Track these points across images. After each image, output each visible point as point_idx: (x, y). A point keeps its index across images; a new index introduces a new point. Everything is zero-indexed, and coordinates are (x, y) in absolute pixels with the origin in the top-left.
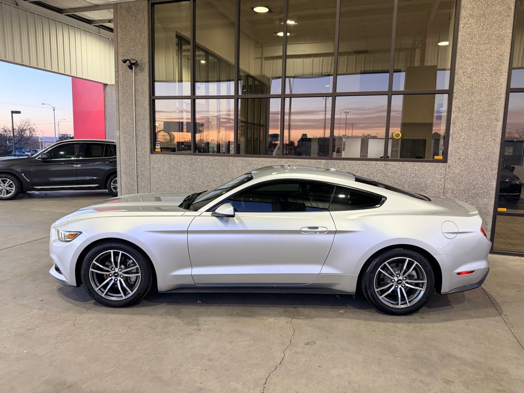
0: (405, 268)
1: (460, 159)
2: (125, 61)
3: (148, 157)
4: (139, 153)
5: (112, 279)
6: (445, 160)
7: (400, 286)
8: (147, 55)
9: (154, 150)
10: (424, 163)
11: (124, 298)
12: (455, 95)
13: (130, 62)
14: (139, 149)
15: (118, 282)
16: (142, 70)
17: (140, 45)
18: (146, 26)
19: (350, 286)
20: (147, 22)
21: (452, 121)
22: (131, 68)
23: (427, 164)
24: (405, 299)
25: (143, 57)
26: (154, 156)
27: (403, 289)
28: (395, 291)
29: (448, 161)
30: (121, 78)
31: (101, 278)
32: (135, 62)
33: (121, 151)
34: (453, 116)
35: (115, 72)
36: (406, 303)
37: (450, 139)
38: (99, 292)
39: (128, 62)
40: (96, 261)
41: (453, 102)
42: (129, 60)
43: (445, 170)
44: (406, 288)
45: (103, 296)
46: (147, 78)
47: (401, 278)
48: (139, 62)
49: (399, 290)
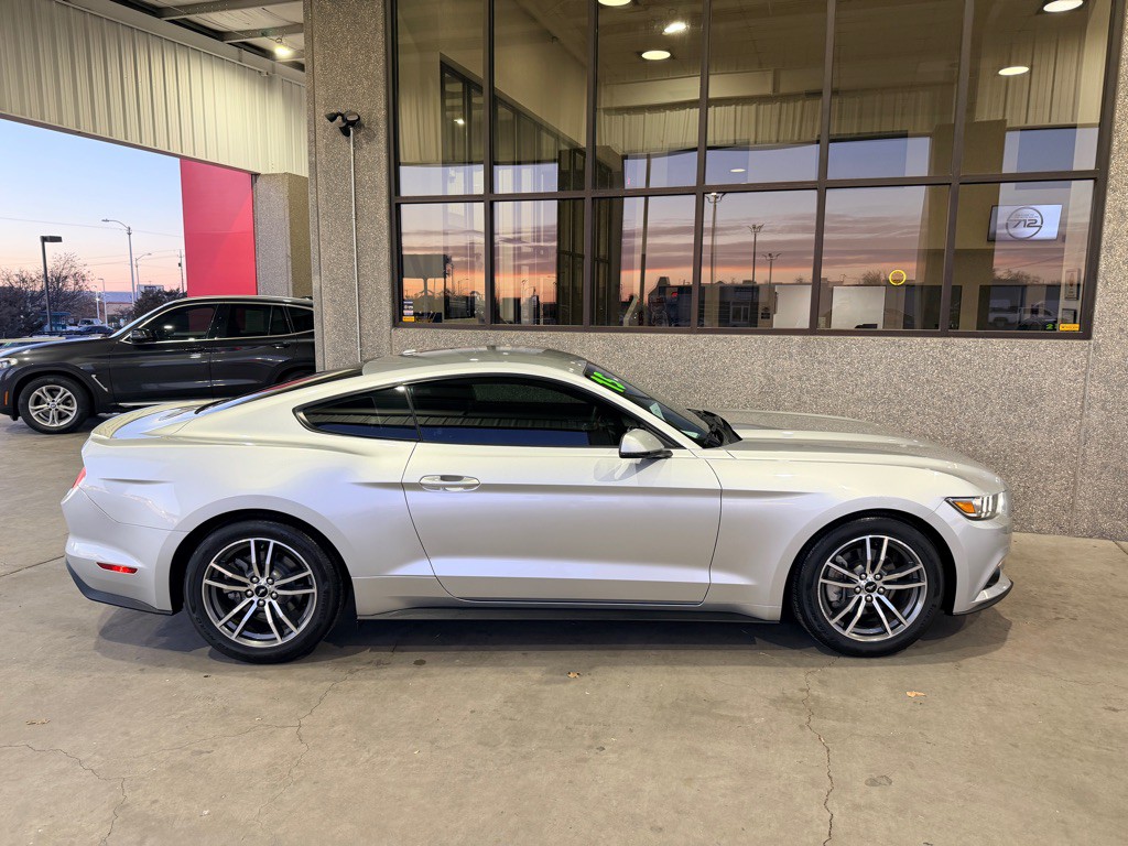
1: (1122, 330)
2: (331, 118)
6: (1086, 333)
8: (382, 104)
10: (1037, 341)
13: (344, 120)
16: (371, 137)
22: (344, 131)
23: (1044, 341)
25: (373, 108)
29: (1094, 336)
30: (322, 157)
32: (355, 117)
35: (309, 141)
37: (1099, 284)
39: (339, 118)
42: (342, 115)
43: (1087, 357)
46: (384, 155)
48: (364, 119)
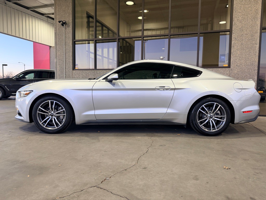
0: (214, 108)
1: (237, 65)
2: (60, 22)
3: (71, 72)
4: (67, 70)
5: (49, 118)
6: (229, 67)
7: (211, 119)
8: (71, 19)
9: (75, 68)
10: (218, 69)
11: (56, 128)
12: (233, 32)
13: (62, 22)
14: (67, 68)
15: (53, 119)
16: (69, 26)
17: (68, 13)
18: (71, 4)
19: (183, 120)
20: (71, 2)
21: (232, 46)
22: (63, 25)
23: (220, 69)
24: (215, 127)
25: (69, 20)
26: (74, 71)
27: (213, 121)
28: (209, 122)
29: (231, 67)
30: (58, 31)
31: (43, 117)
32: (65, 22)
33: (57, 69)
34: (233, 42)
36: (215, 129)
37: (231, 55)
38: (42, 125)
39: (61, 22)
40: (41, 107)
41: (233, 35)
42: (62, 21)
43: (229, 72)
44: (215, 120)
45: (44, 127)
46: (71, 30)
47: (212, 115)
48: (67, 22)
49: (211, 122)
